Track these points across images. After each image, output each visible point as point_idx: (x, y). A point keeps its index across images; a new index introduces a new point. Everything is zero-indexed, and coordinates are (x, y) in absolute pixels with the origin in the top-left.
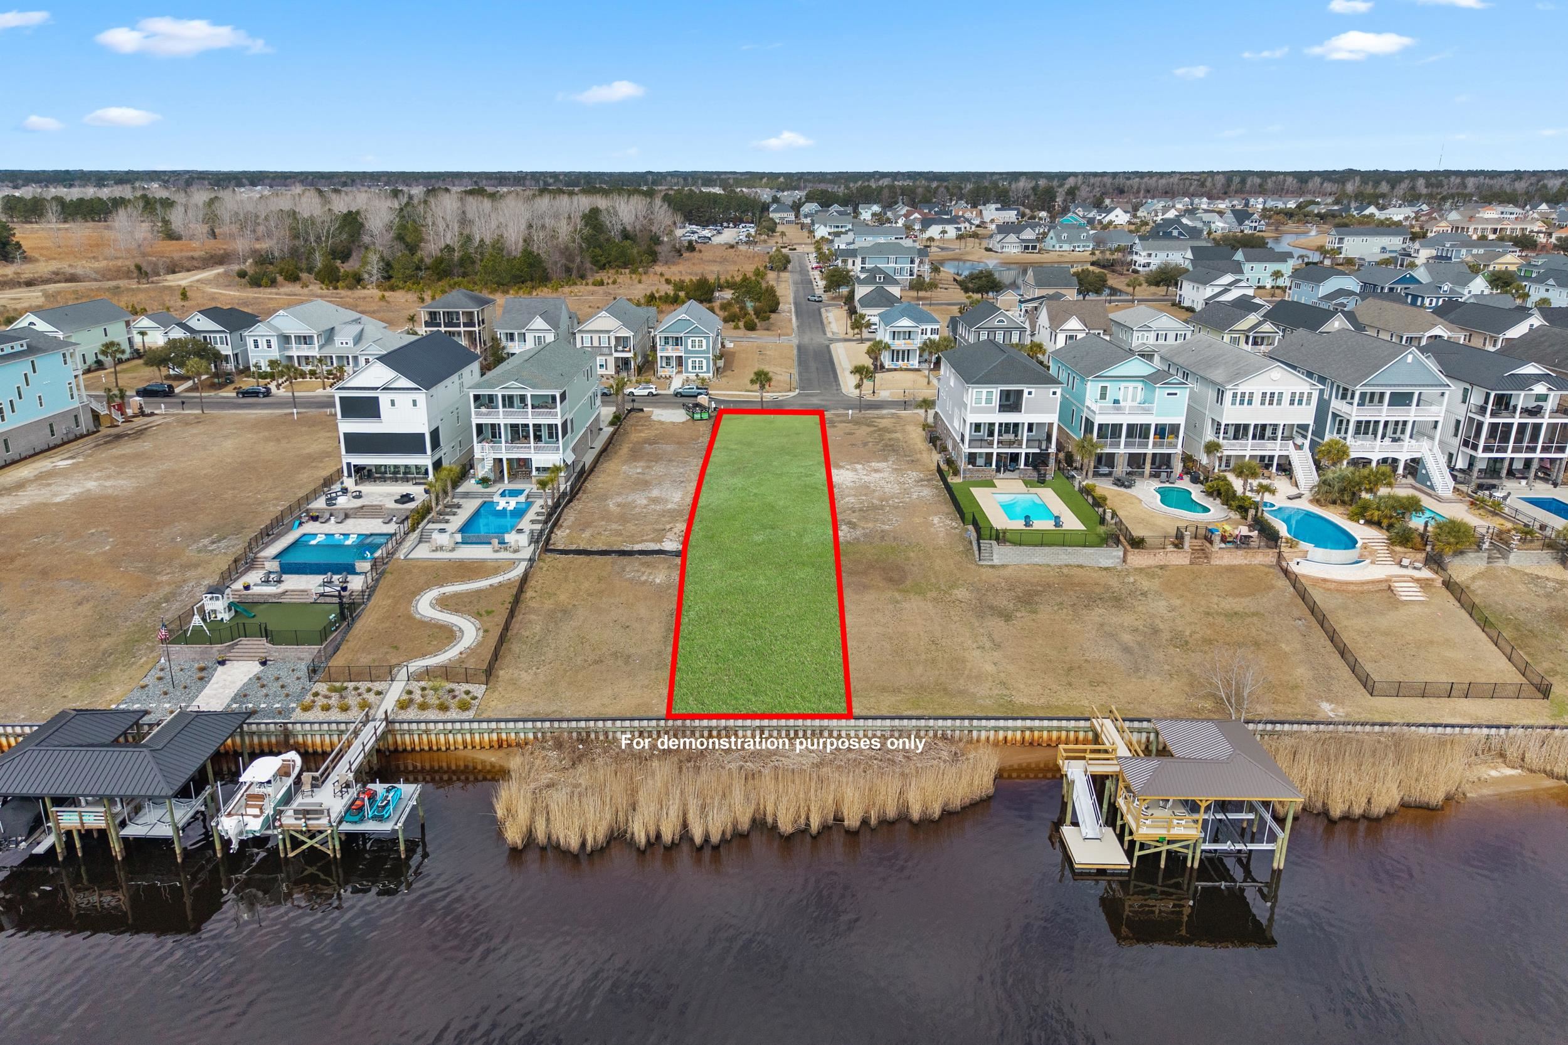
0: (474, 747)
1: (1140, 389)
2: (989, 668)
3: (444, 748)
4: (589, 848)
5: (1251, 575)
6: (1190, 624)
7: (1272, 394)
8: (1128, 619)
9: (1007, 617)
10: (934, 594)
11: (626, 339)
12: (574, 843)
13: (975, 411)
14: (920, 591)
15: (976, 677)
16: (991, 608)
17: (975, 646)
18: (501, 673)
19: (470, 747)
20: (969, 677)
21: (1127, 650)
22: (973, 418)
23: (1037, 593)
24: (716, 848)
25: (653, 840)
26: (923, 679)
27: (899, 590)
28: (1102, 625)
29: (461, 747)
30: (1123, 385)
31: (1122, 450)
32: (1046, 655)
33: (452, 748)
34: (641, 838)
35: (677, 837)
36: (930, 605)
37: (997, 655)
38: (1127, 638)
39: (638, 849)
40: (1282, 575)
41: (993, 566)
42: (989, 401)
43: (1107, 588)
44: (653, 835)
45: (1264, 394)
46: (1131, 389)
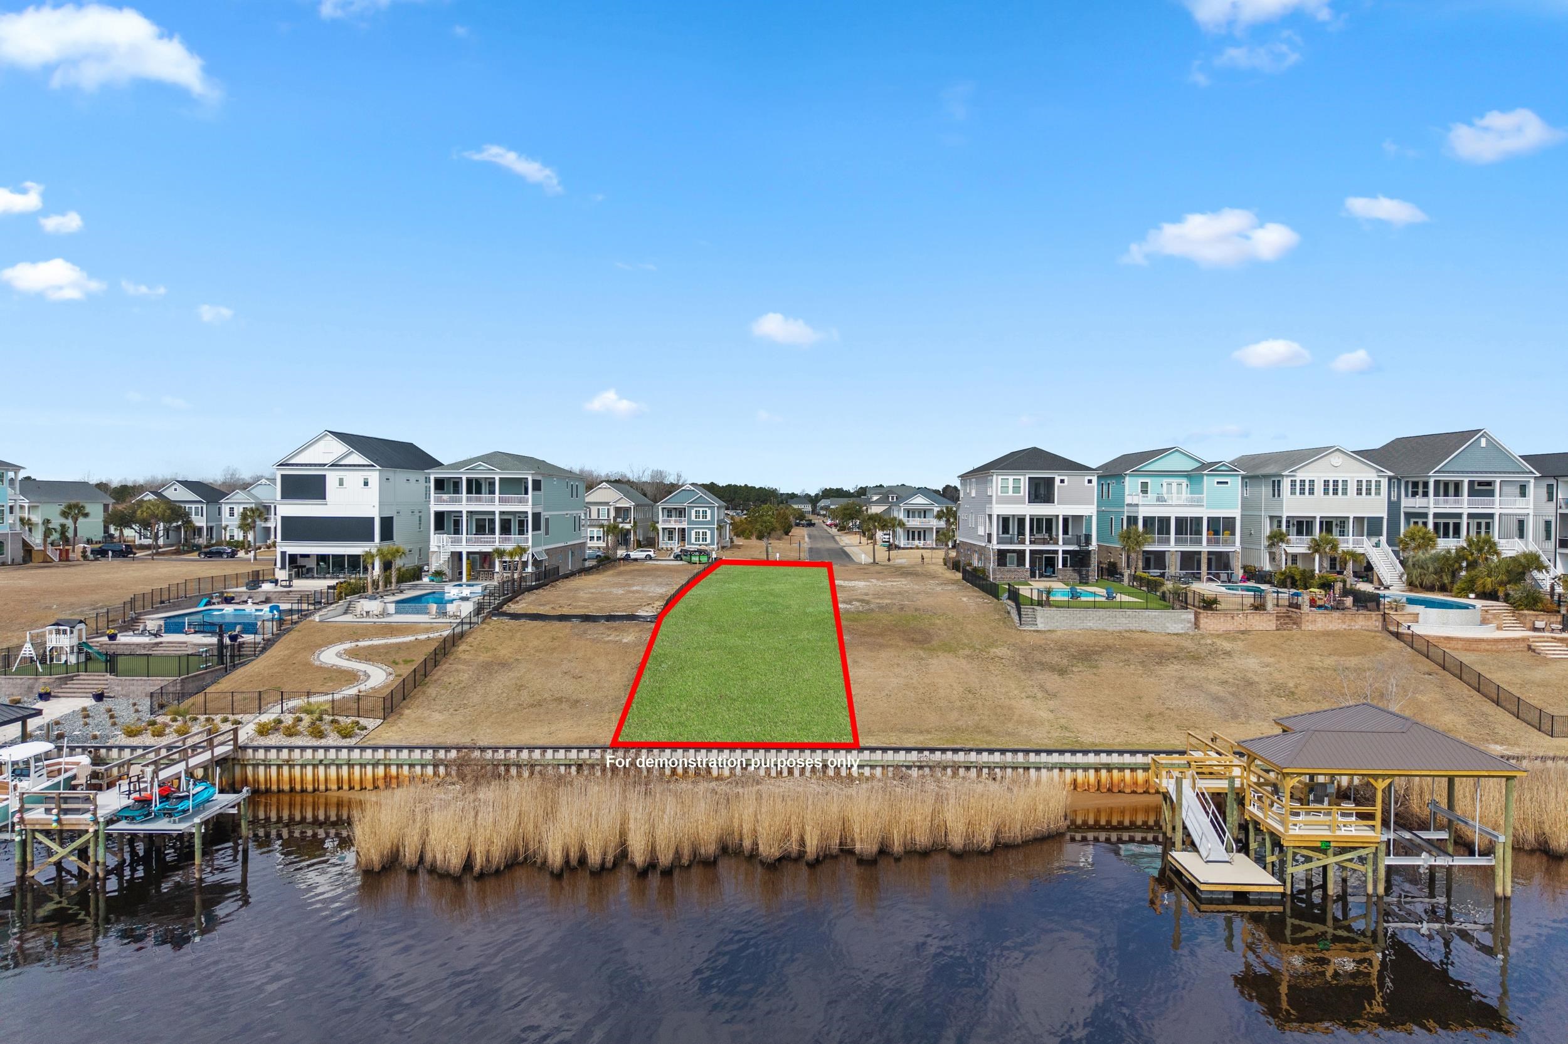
0: (351, 788)
1: (1184, 485)
2: (1044, 714)
3: (310, 788)
4: (477, 868)
5: (1354, 638)
6: (1292, 677)
7: (1336, 482)
8: (1213, 673)
9: (1062, 672)
10: (967, 652)
11: (627, 510)
12: (455, 862)
13: (1003, 501)
14: (949, 648)
15: (1028, 722)
16: (1041, 663)
17: (1023, 695)
18: (407, 712)
19: (346, 787)
20: (1019, 722)
21: (1216, 699)
22: (1000, 509)
23: (1096, 653)
24: (667, 873)
25: (574, 862)
26: (960, 723)
27: (922, 649)
28: (1182, 678)
29: (334, 787)
30: (1165, 481)
31: (1173, 547)
32: (1116, 703)
33: (322, 787)
34: (556, 858)
35: (610, 858)
36: (964, 662)
37: (1052, 703)
38: (1215, 689)
39: (552, 873)
40: (1393, 638)
41: (1037, 631)
42: (1016, 489)
43: (1182, 649)
44: (574, 855)
45: (1326, 482)
46: (1174, 485)
